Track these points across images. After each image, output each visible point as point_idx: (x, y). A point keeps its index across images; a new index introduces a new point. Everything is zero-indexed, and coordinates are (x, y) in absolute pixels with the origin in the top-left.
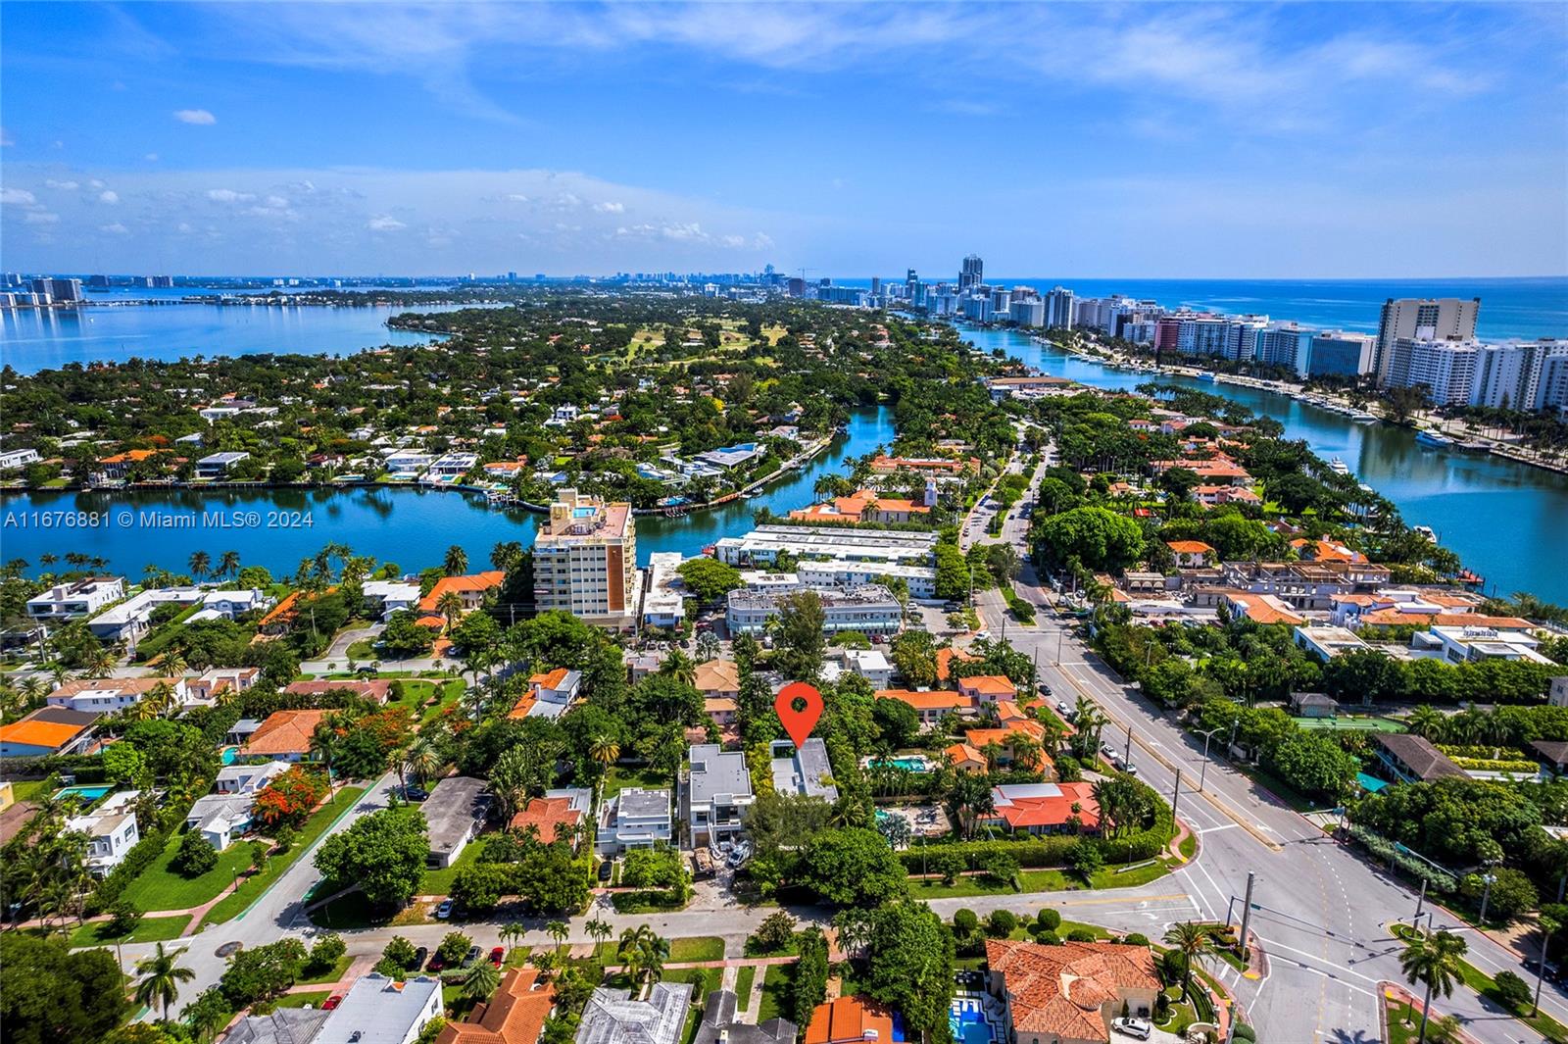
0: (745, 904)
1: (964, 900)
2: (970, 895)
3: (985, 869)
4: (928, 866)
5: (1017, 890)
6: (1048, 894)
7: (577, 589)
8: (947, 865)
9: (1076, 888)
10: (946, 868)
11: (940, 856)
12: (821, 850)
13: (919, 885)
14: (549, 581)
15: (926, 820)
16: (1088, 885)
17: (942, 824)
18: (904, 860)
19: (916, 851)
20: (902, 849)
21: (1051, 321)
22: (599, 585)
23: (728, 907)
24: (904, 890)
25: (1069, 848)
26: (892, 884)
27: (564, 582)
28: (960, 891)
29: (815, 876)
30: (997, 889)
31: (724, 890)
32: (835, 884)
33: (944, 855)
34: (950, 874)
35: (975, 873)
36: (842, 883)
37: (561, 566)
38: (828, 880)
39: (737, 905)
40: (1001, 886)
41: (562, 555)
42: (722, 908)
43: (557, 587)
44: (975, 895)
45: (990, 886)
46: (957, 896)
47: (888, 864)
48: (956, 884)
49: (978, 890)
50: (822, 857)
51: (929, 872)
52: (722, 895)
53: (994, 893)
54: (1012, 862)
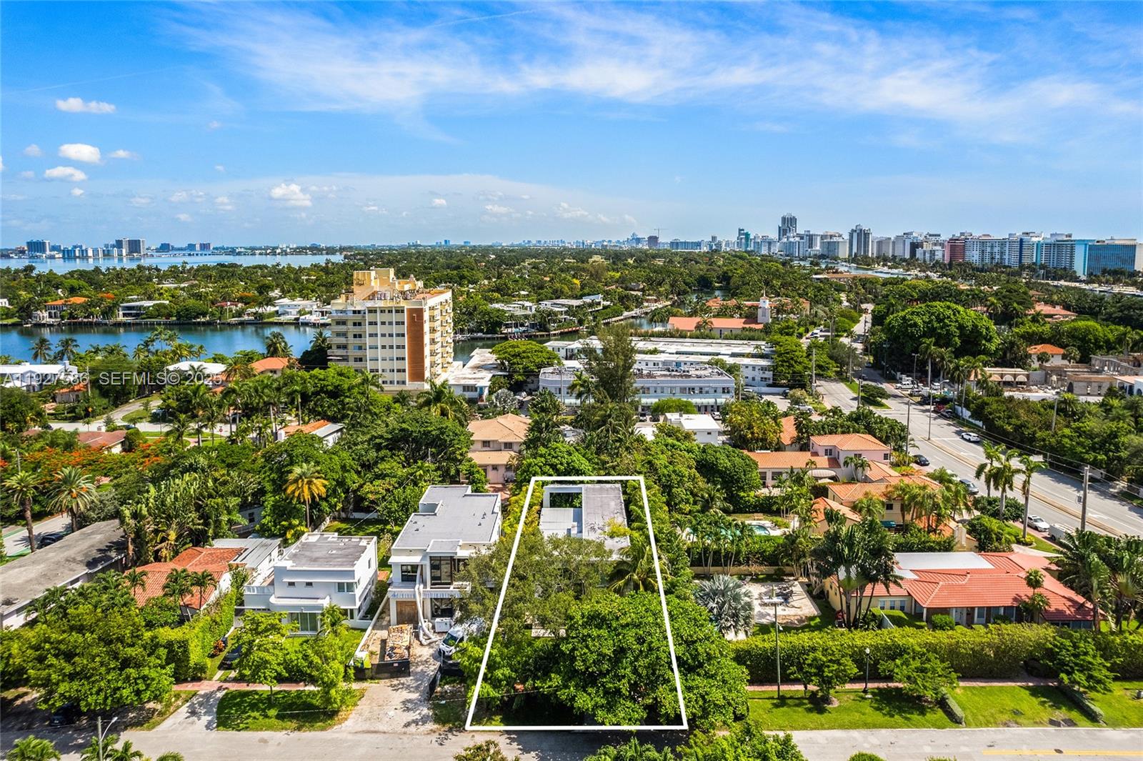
0: (444, 723)
1: (855, 734)
2: (866, 726)
3: (889, 678)
4: (784, 668)
5: (954, 719)
6: (1015, 730)
7: (374, 356)
8: (820, 668)
9: (1070, 723)
10: (820, 672)
11: (804, 652)
12: (584, 626)
13: (768, 704)
14: (345, 347)
15: (775, 600)
16: (1092, 717)
17: (803, 607)
18: (741, 657)
19: (762, 643)
20: (737, 638)
21: (855, 250)
22: (396, 353)
23: (413, 728)
24: (741, 710)
25: (1039, 646)
26: (717, 695)
27: (360, 348)
28: (846, 718)
29: (571, 674)
30: (915, 717)
31: (415, 696)
32: (607, 692)
33: (814, 649)
34: (827, 683)
35: (870, 685)
36: (618, 691)
37: (357, 330)
38: (594, 684)
39: (431, 726)
40: (922, 712)
41: (358, 318)
42: (400, 729)
43: (352, 353)
44: (875, 726)
45: (901, 711)
46: (842, 727)
47: (710, 658)
48: (836, 704)
49: (879, 717)
50: (584, 639)
51: (787, 680)
52: (407, 706)
53: (909, 723)
54: (939, 666)
